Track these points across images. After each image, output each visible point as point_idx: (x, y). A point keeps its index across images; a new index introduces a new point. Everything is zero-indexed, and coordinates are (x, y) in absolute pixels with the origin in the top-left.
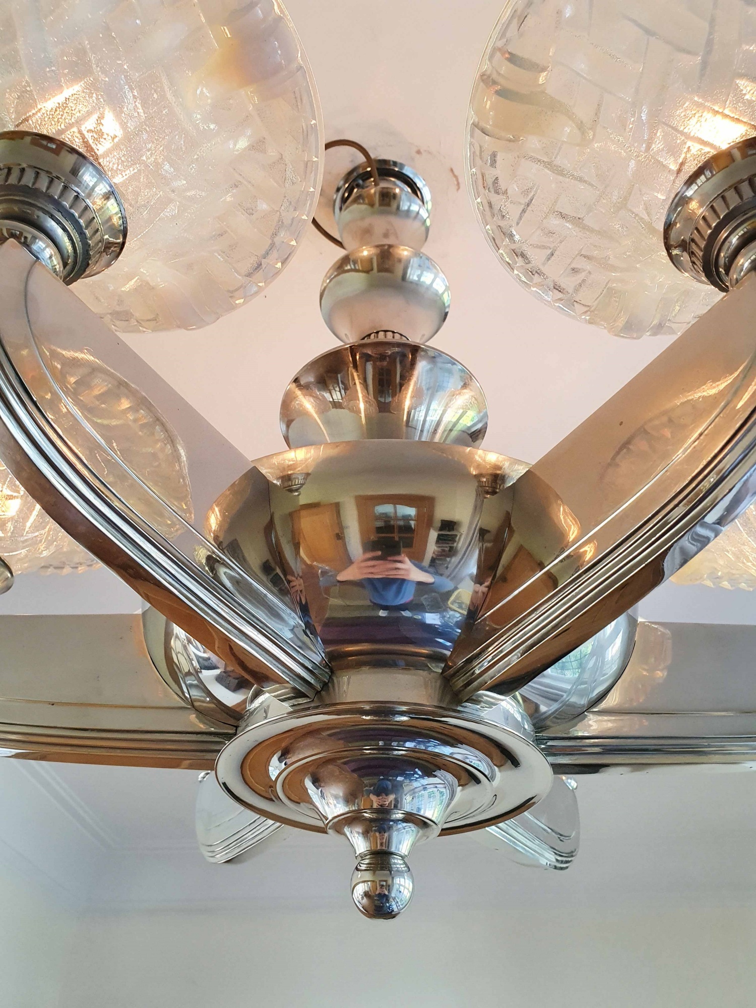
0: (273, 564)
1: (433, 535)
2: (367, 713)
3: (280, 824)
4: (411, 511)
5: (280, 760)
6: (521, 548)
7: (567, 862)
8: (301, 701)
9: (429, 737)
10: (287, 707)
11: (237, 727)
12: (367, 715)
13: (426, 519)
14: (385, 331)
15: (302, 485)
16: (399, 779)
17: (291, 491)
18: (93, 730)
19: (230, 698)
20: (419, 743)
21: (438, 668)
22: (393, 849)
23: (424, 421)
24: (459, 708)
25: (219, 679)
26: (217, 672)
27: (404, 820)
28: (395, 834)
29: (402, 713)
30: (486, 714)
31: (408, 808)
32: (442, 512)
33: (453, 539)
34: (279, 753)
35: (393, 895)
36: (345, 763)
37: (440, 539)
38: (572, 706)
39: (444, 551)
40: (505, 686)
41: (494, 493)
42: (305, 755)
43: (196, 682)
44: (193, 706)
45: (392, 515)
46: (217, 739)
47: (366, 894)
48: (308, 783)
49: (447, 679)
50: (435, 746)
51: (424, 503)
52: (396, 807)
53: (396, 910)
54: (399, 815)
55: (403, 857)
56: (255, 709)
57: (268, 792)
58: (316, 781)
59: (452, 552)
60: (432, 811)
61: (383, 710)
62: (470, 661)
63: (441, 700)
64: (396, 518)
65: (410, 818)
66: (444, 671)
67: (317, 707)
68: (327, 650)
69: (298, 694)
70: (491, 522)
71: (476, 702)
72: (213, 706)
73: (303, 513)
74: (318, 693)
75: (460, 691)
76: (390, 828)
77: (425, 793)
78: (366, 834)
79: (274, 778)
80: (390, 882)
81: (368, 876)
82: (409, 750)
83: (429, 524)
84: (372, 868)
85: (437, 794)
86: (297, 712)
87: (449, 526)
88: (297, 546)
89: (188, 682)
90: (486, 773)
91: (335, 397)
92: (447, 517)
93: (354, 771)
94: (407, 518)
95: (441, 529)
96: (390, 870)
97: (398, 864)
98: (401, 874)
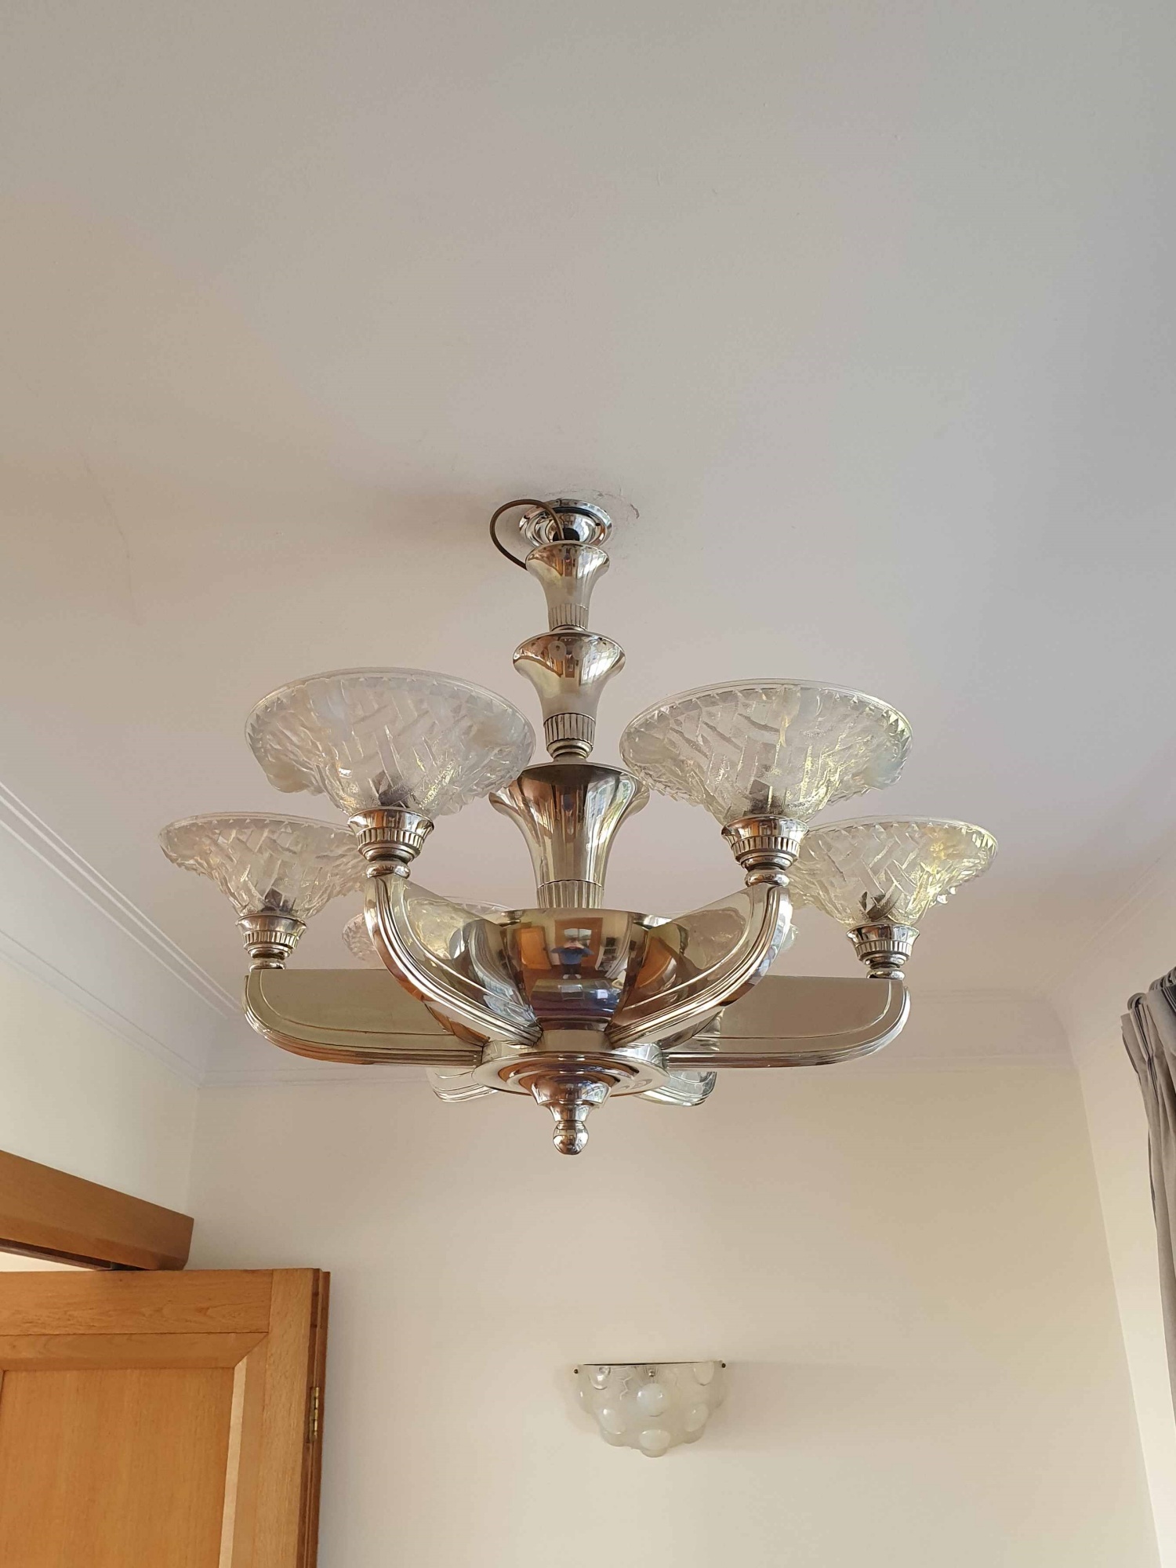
1: (602, 950)
16: (580, 1085)
21: (602, 1028)
22: (577, 1118)
24: (613, 1052)
27: (582, 1104)
28: (578, 1111)
30: (626, 1053)
31: (584, 1099)
35: (577, 1142)
36: (551, 1078)
37: (606, 952)
46: (471, 1054)
47: (562, 1142)
49: (607, 1035)
52: (578, 1098)
54: (580, 1103)
55: (582, 1122)
59: (614, 958)
61: (571, 1055)
65: (586, 1102)
68: (536, 1016)
70: (635, 939)
74: (535, 1043)
75: (616, 1043)
76: (575, 1108)
78: (561, 1112)
80: (575, 1135)
81: (563, 1133)
83: (599, 943)
84: (565, 1128)
87: (611, 942)
92: (611, 935)
94: (585, 940)
95: (607, 945)
96: (575, 1129)
97: (579, 1126)
98: (581, 1131)
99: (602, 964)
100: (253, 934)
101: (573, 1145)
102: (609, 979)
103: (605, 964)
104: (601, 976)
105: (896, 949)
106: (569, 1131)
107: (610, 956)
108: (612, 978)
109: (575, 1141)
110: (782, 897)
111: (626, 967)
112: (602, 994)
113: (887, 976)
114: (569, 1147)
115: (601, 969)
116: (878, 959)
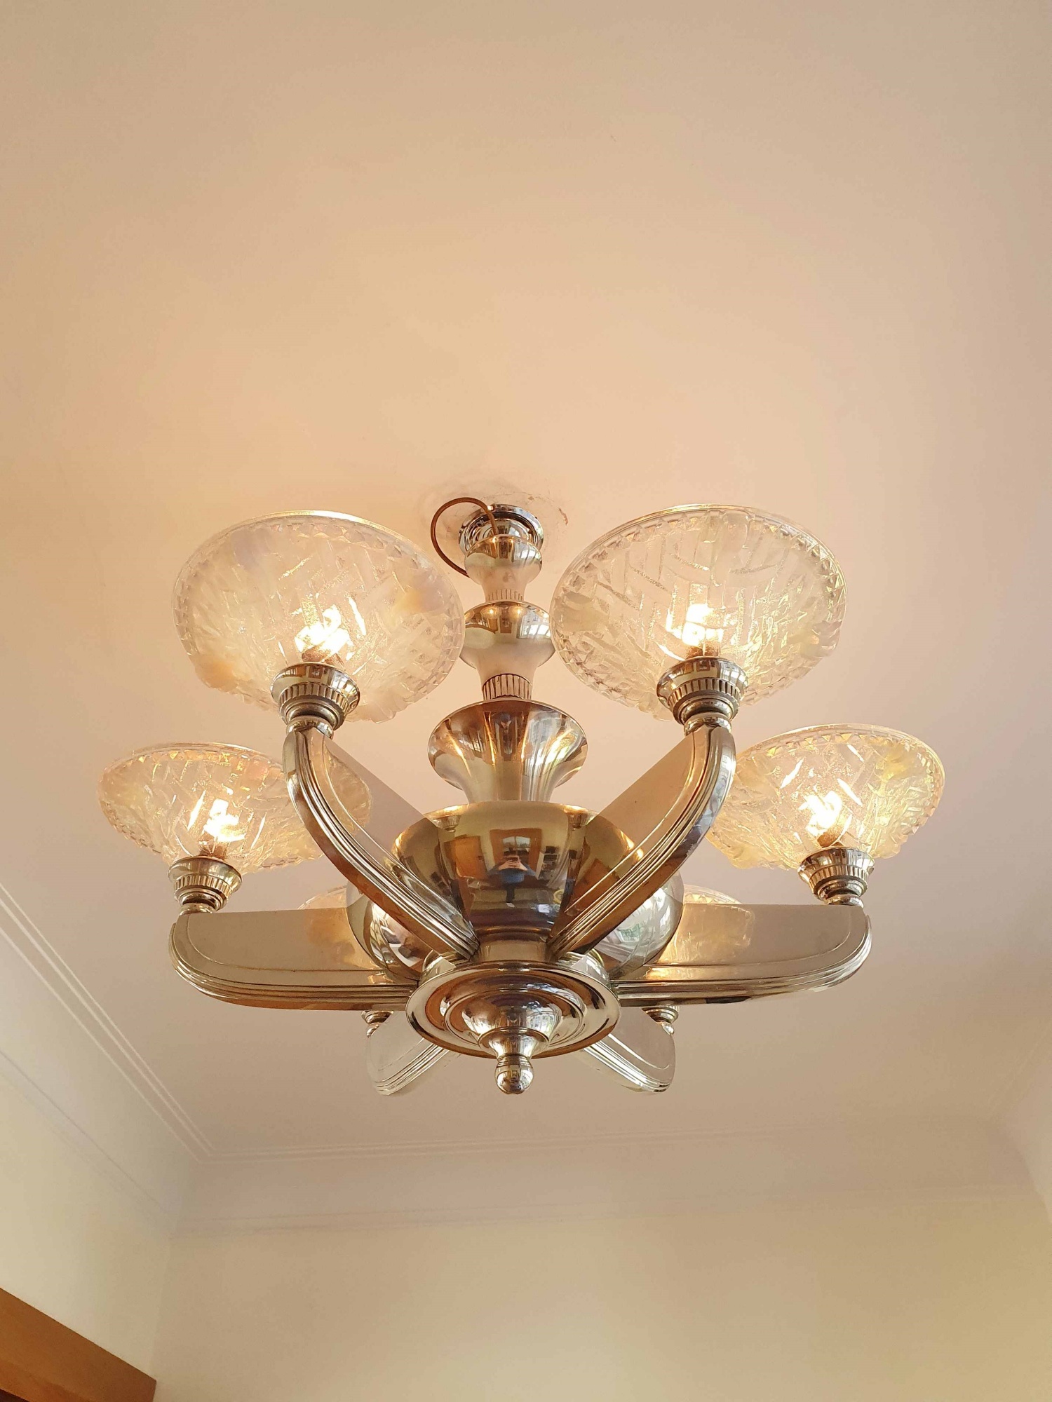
0: (439, 874)
1: (542, 856)
2: (501, 967)
3: (442, 1048)
4: (526, 841)
5: (446, 1002)
6: (596, 861)
7: (664, 1086)
8: (462, 961)
9: (544, 982)
10: (453, 965)
11: (418, 981)
12: (501, 968)
13: (536, 847)
14: (507, 674)
15: (456, 826)
16: (524, 1007)
17: (448, 829)
18: (323, 987)
19: (410, 963)
20: (537, 985)
21: (544, 939)
22: (521, 1053)
23: (534, 765)
24: (557, 963)
25: (400, 950)
26: (399, 945)
27: (526, 1034)
28: (522, 1041)
29: (525, 967)
30: (574, 966)
31: (529, 1027)
32: (547, 841)
33: (555, 857)
34: (445, 998)
35: (521, 1079)
36: (486, 999)
38: (638, 958)
39: (548, 865)
40: (583, 949)
41: (579, 827)
42: (462, 996)
43: (387, 951)
44: (388, 968)
45: (514, 844)
46: (406, 990)
47: (505, 1080)
48: (464, 1015)
49: (549, 946)
50: (547, 987)
51: (534, 834)
52: (522, 1025)
53: (522, 1088)
54: (524, 1031)
55: (527, 1058)
56: (430, 970)
57: (441, 1024)
58: (469, 1014)
59: (554, 866)
60: (545, 1028)
61: (513, 965)
62: (561, 934)
63: (546, 958)
64: (516, 846)
65: (532, 1033)
66: (547, 940)
67: (471, 965)
68: (476, 930)
69: (460, 957)
70: (576, 845)
71: (567, 959)
72: (399, 966)
73: (457, 842)
74: (472, 956)
75: (556, 953)
76: (518, 1039)
77: (541, 1016)
78: (502, 1042)
79: (443, 1014)
80: (519, 1072)
81: (505, 1069)
82: (530, 989)
83: (539, 851)
84: (507, 1064)
85: (549, 1018)
86: (458, 968)
87: (551, 850)
88: (454, 865)
89: (384, 952)
90: (579, 1006)
91: (475, 747)
92: (551, 845)
93: (493, 1003)
94: (523, 846)
95: (546, 852)
96: (519, 1064)
97: (523, 1061)
98: (526, 1068)
99: (542, 873)
100: (184, 879)
101: (517, 1081)
102: (551, 889)
103: (545, 873)
104: (540, 885)
105: (852, 874)
106: (511, 1066)
107: (551, 863)
108: (554, 888)
109: (519, 1077)
110: (724, 751)
111: (566, 878)
112: (543, 908)
113: (844, 902)
114: (513, 1086)
115: (541, 878)
116: (833, 886)
